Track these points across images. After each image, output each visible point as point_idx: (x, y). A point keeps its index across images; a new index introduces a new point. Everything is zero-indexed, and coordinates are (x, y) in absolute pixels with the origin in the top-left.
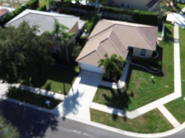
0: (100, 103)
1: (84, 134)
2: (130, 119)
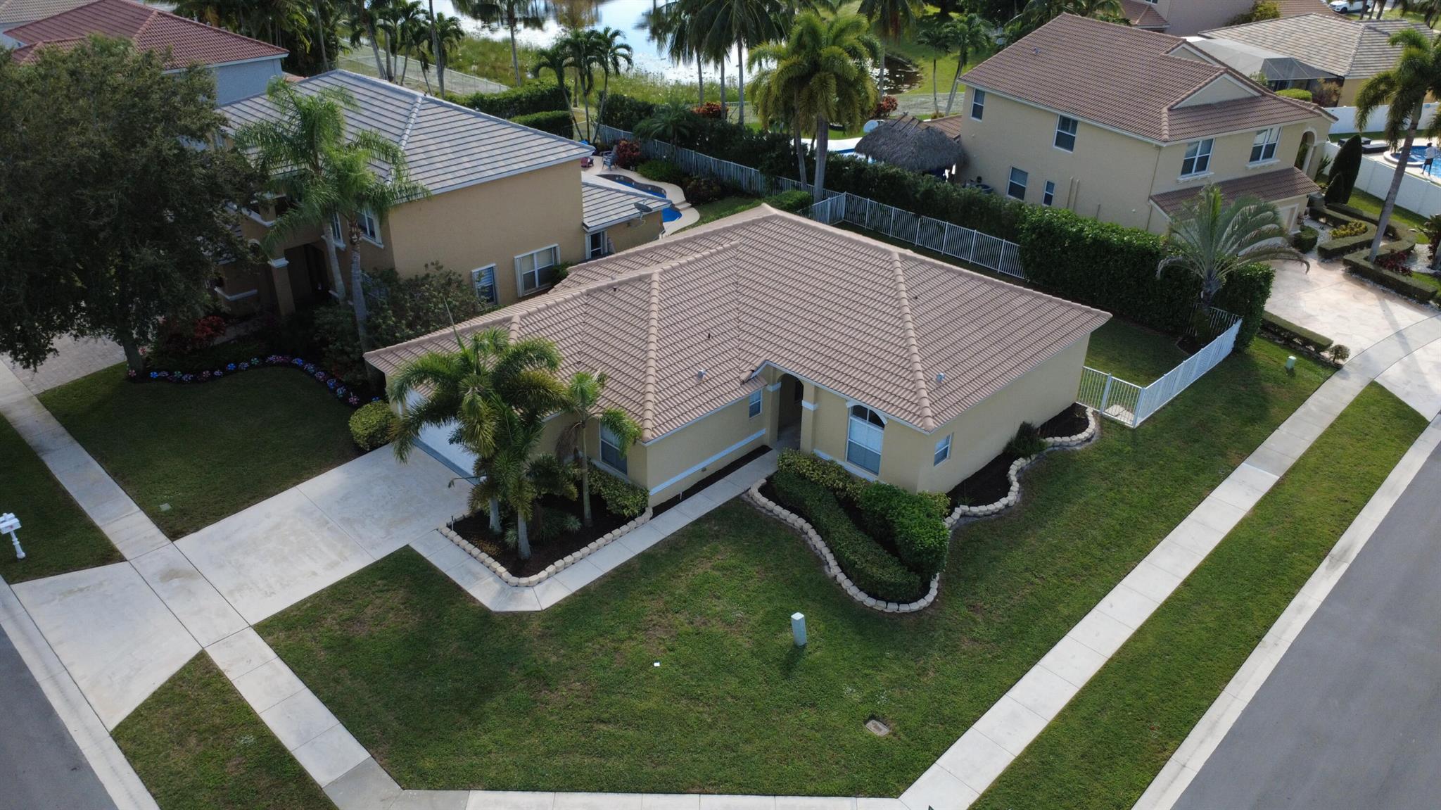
0: (287, 654)
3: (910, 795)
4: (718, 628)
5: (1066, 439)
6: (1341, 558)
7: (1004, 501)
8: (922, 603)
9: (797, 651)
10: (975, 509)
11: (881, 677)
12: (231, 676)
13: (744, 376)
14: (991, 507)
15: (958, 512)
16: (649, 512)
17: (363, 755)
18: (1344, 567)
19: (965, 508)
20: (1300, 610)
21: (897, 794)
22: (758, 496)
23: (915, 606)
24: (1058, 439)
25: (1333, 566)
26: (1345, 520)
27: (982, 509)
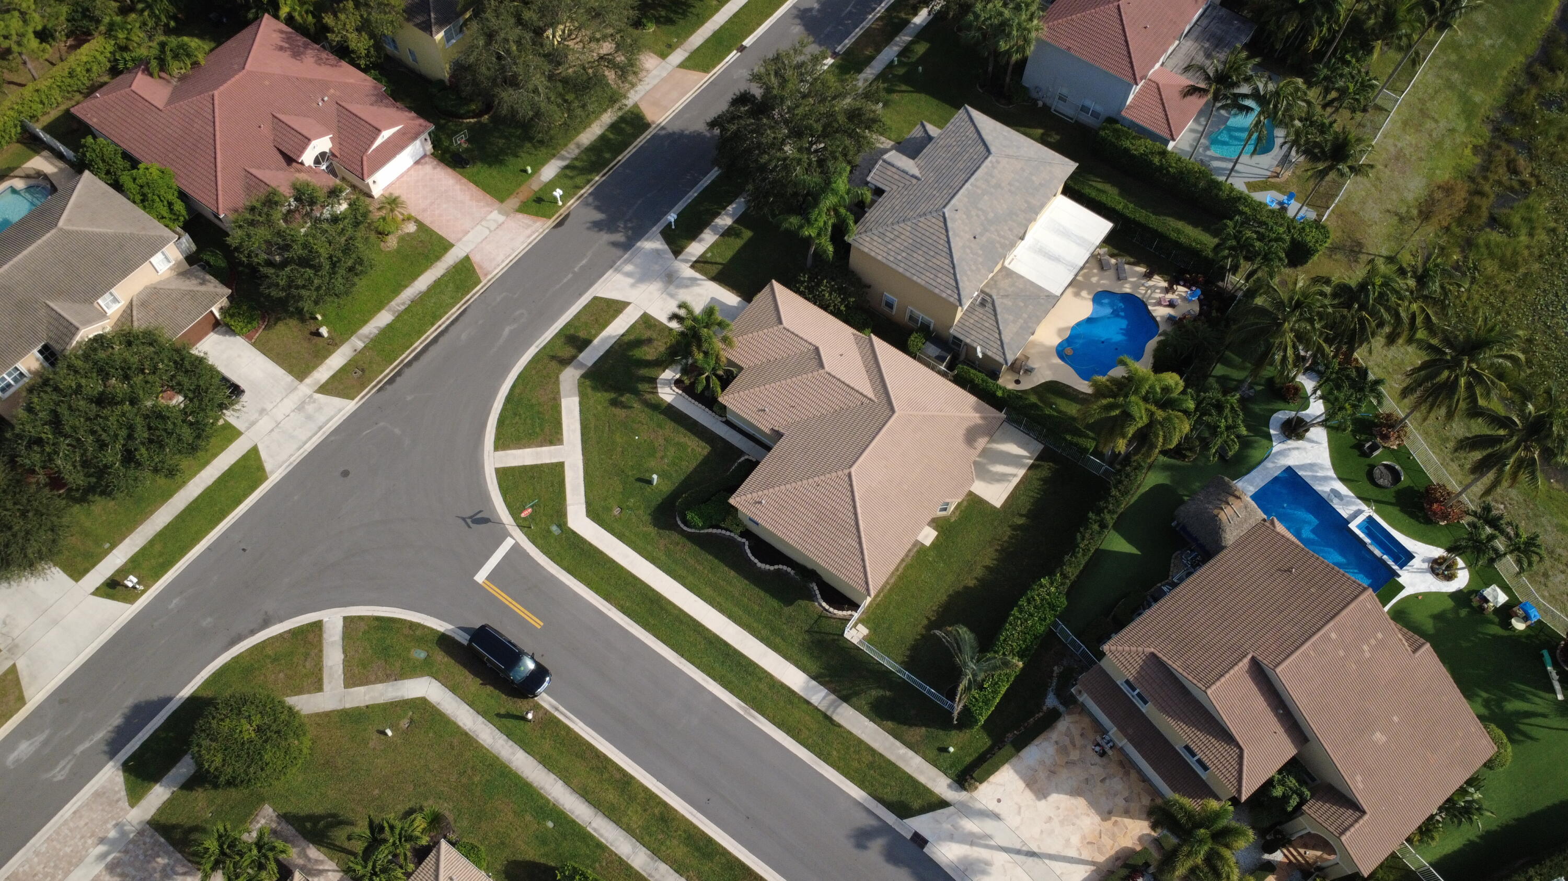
0: (633, 327)
1: (570, 276)
2: (561, 371)
3: (588, 521)
4: (659, 455)
5: (819, 596)
6: (745, 711)
7: (756, 561)
8: (682, 526)
9: (650, 482)
10: (747, 547)
11: (641, 512)
12: (621, 316)
13: (776, 428)
14: (750, 555)
15: (744, 540)
16: (724, 419)
17: (590, 364)
18: (742, 713)
19: (747, 543)
20: (704, 680)
21: (588, 516)
22: (742, 459)
23: (679, 523)
24: (817, 592)
25: (741, 707)
26: (780, 725)
27: (748, 551)
